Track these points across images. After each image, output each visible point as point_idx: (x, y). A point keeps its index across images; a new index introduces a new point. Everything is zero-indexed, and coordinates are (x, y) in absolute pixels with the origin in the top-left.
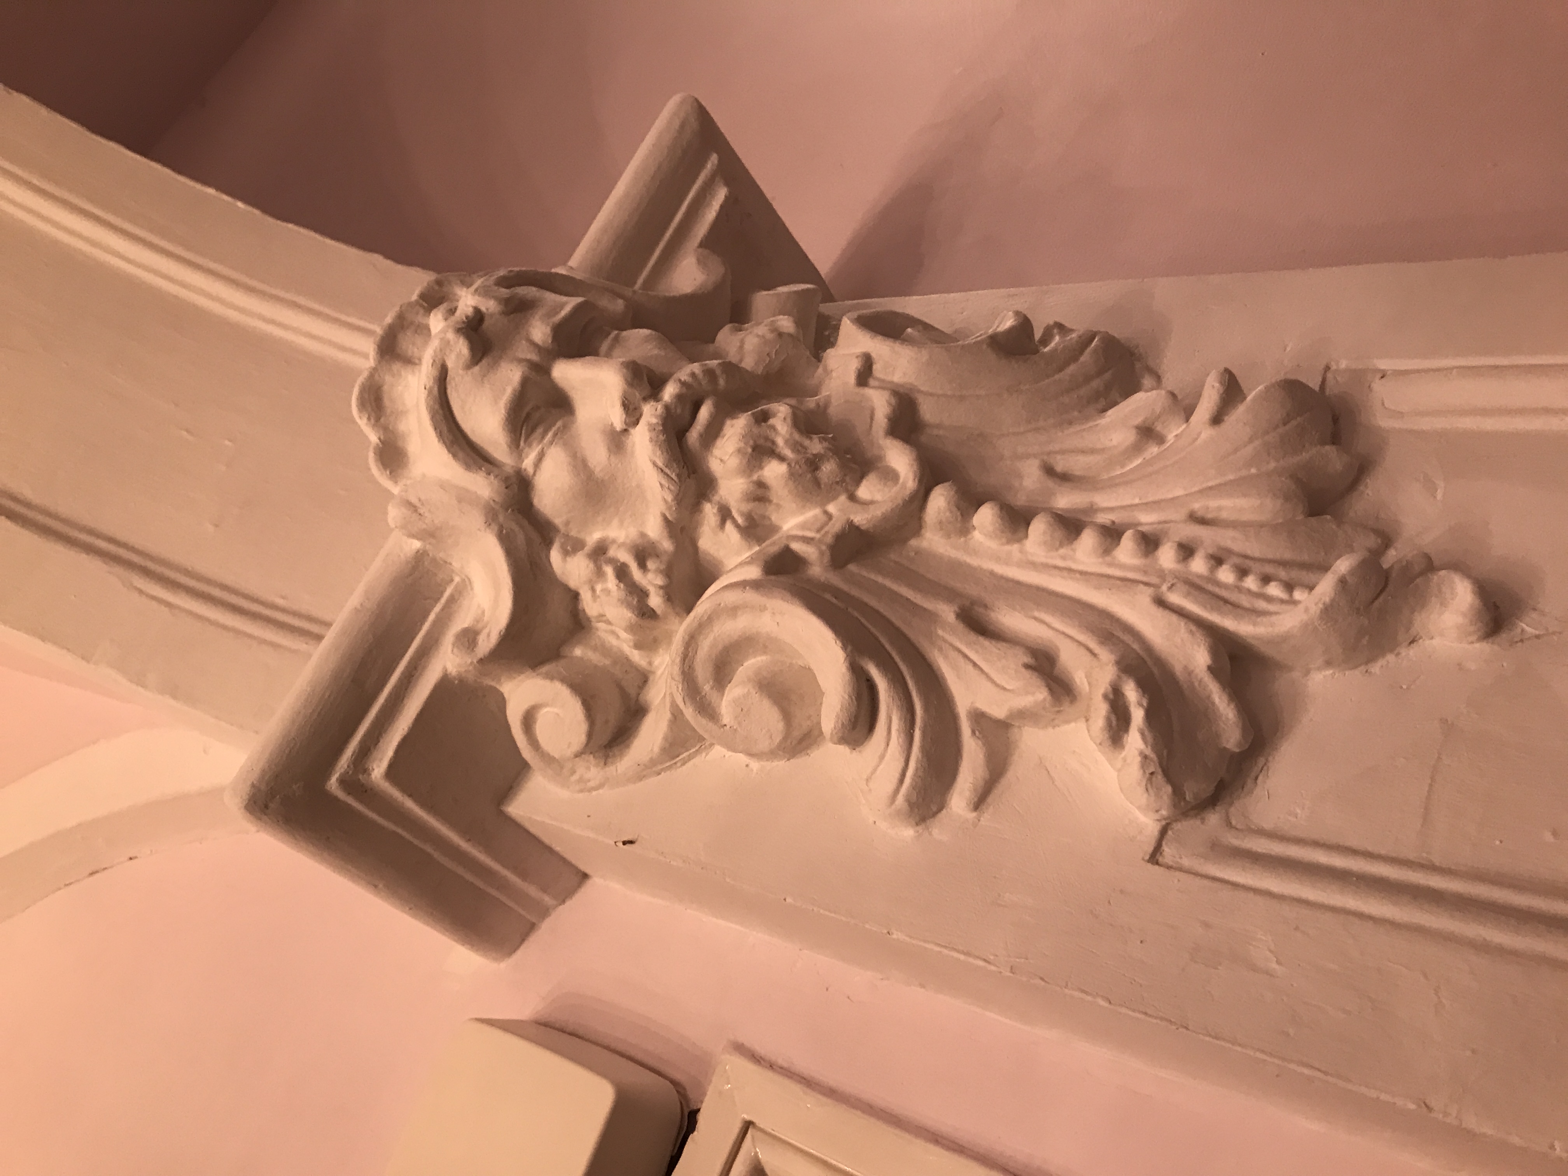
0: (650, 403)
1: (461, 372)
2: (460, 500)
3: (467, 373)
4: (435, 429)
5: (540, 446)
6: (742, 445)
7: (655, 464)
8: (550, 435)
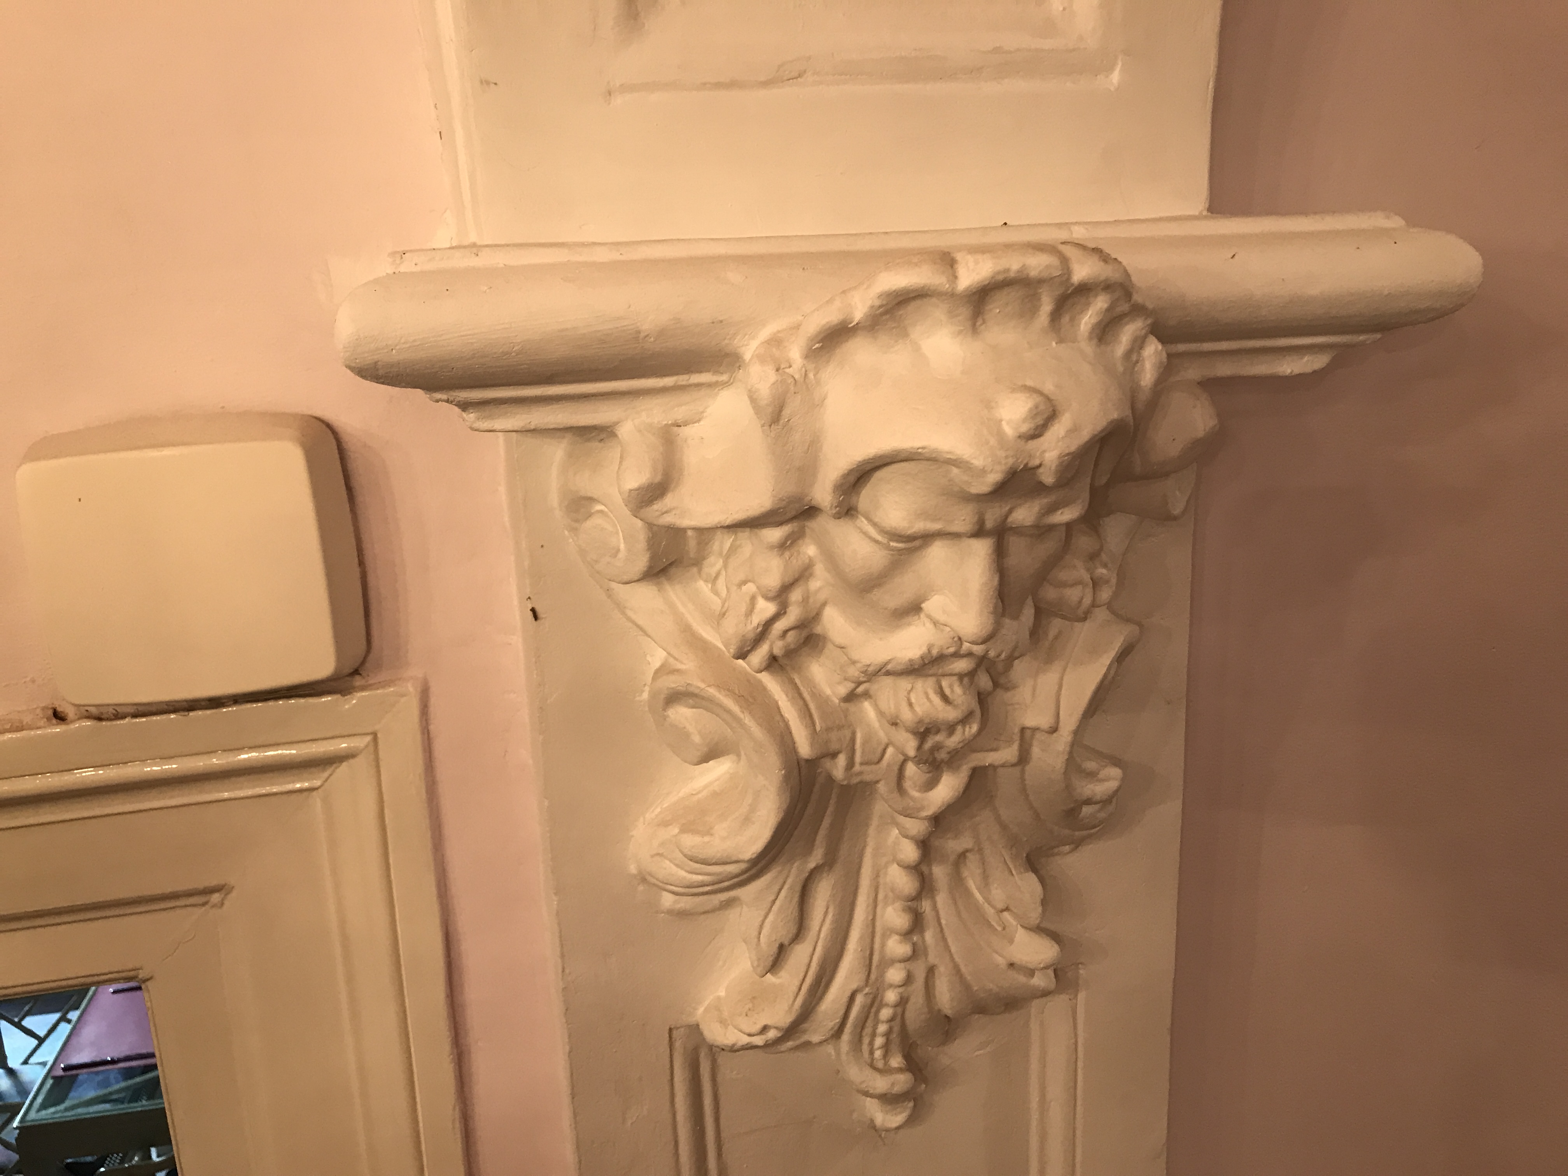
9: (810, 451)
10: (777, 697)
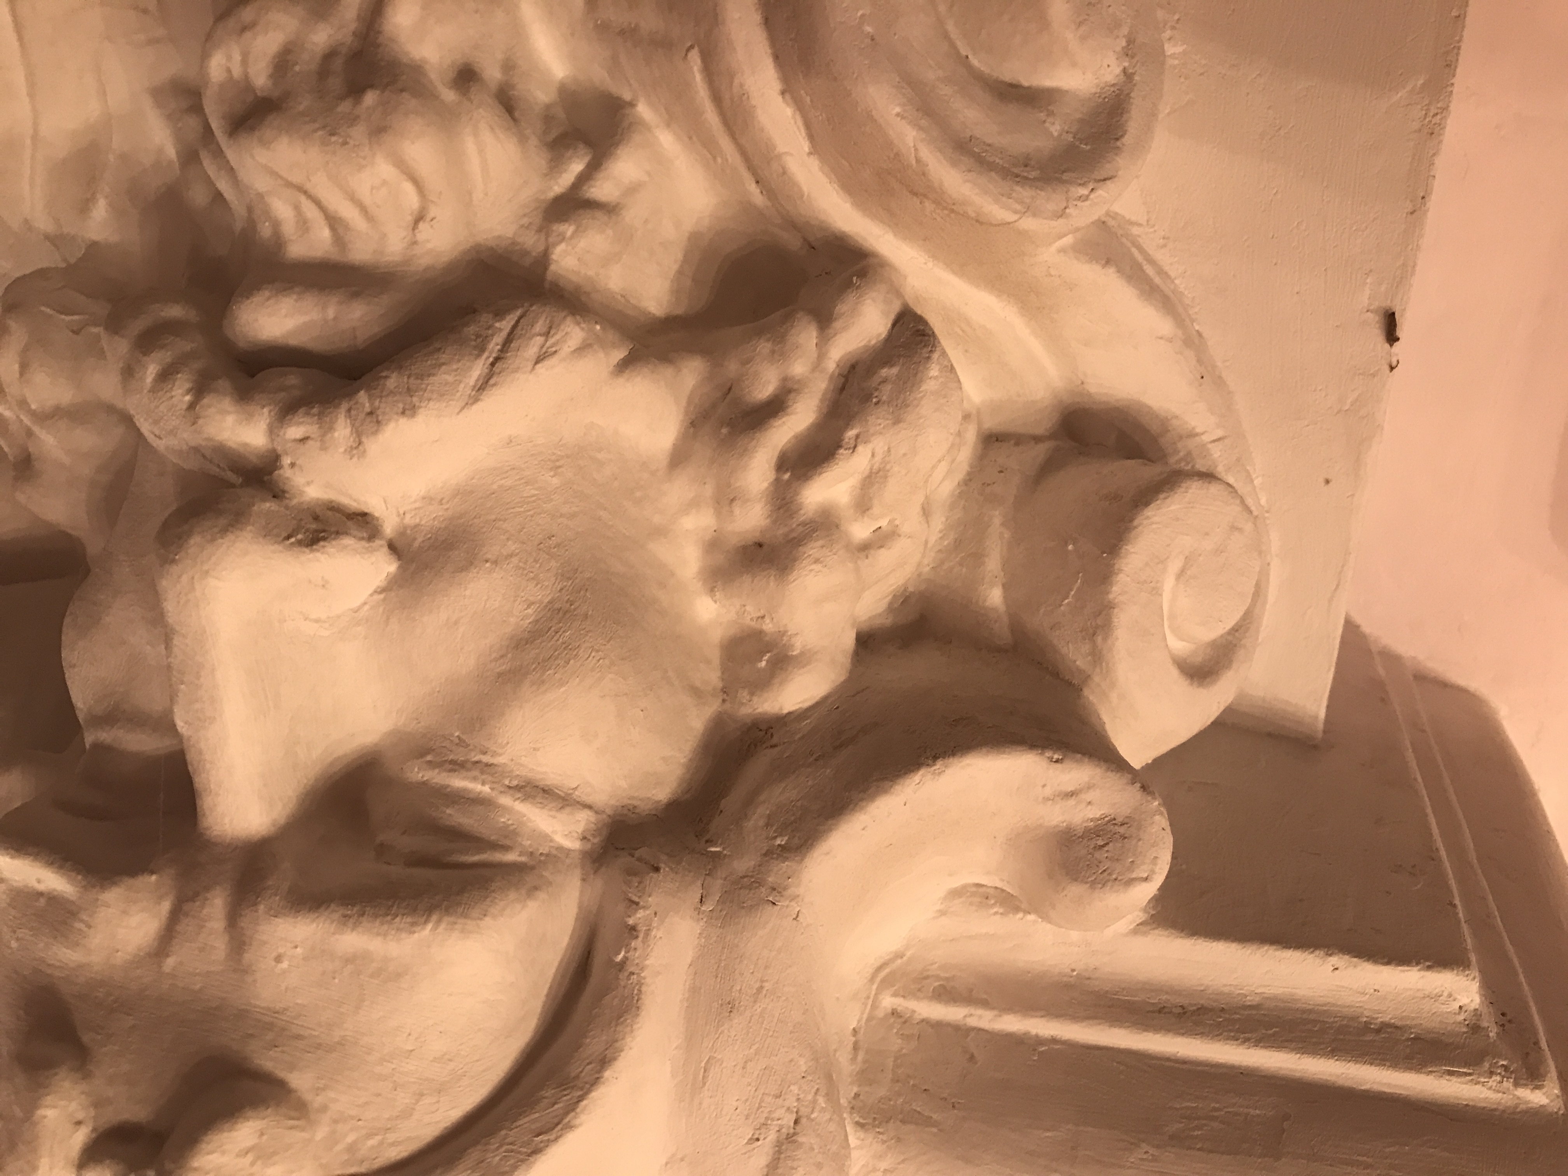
0: (288, 478)
1: (321, 1133)
2: (731, 1007)
3: (324, 1109)
4: (537, 1151)
5: (505, 800)
6: (358, 132)
7: (484, 385)
8: (459, 782)
9: (703, 1064)
10: (814, 163)
